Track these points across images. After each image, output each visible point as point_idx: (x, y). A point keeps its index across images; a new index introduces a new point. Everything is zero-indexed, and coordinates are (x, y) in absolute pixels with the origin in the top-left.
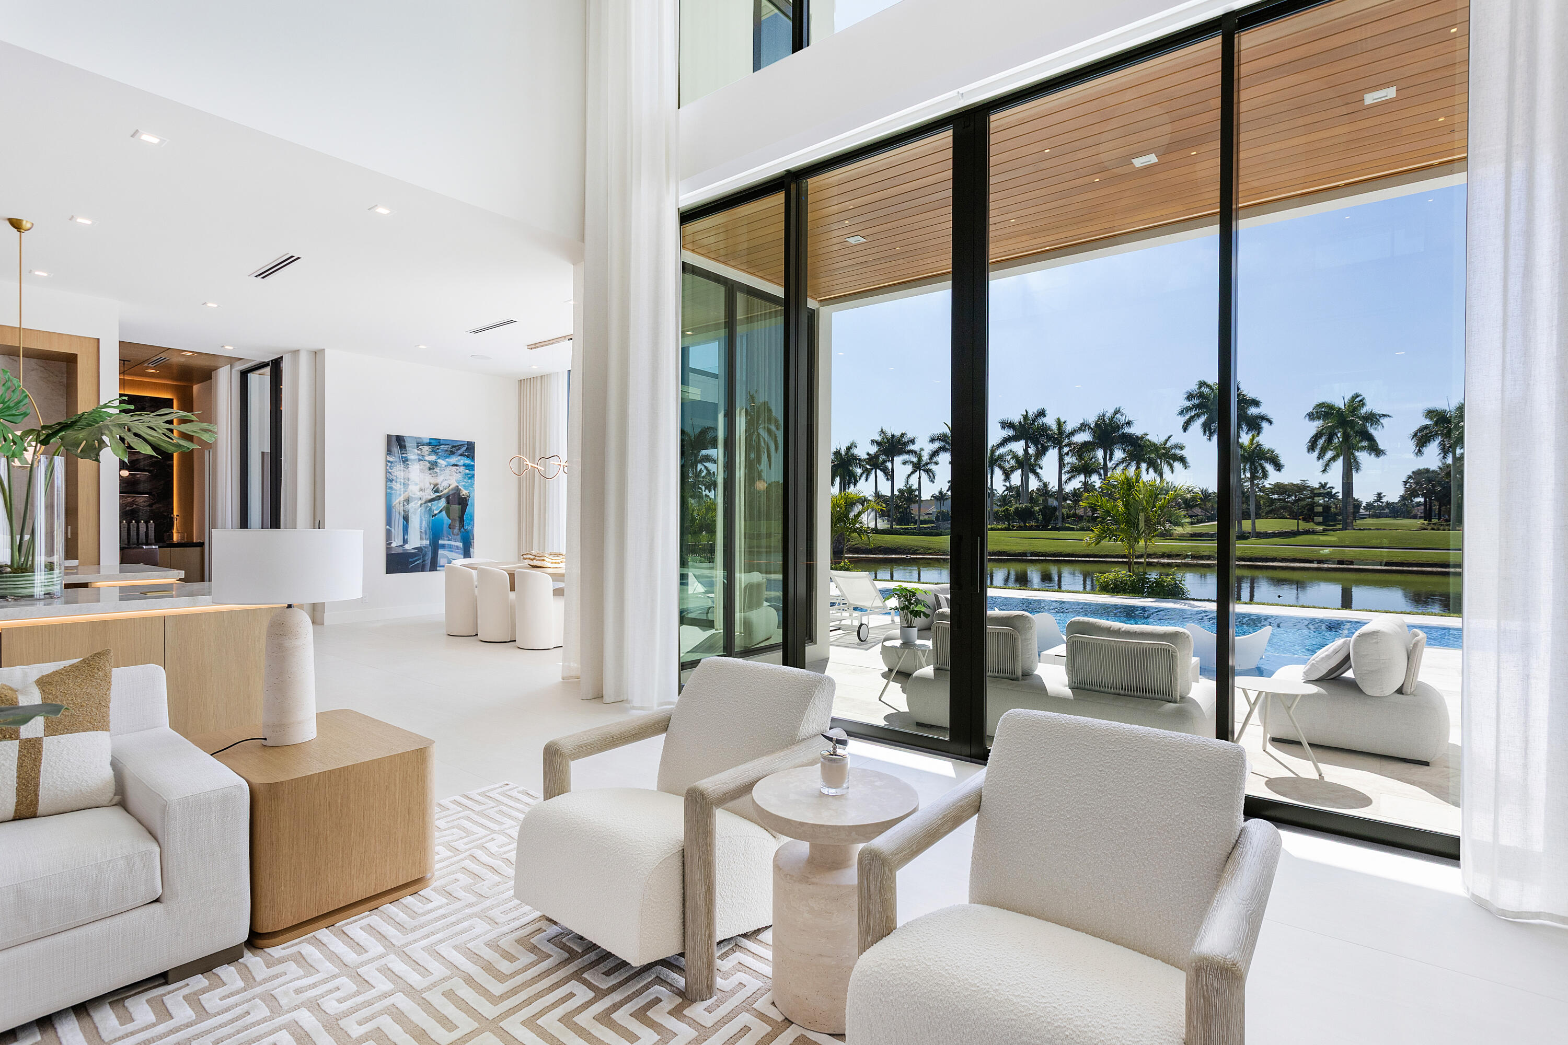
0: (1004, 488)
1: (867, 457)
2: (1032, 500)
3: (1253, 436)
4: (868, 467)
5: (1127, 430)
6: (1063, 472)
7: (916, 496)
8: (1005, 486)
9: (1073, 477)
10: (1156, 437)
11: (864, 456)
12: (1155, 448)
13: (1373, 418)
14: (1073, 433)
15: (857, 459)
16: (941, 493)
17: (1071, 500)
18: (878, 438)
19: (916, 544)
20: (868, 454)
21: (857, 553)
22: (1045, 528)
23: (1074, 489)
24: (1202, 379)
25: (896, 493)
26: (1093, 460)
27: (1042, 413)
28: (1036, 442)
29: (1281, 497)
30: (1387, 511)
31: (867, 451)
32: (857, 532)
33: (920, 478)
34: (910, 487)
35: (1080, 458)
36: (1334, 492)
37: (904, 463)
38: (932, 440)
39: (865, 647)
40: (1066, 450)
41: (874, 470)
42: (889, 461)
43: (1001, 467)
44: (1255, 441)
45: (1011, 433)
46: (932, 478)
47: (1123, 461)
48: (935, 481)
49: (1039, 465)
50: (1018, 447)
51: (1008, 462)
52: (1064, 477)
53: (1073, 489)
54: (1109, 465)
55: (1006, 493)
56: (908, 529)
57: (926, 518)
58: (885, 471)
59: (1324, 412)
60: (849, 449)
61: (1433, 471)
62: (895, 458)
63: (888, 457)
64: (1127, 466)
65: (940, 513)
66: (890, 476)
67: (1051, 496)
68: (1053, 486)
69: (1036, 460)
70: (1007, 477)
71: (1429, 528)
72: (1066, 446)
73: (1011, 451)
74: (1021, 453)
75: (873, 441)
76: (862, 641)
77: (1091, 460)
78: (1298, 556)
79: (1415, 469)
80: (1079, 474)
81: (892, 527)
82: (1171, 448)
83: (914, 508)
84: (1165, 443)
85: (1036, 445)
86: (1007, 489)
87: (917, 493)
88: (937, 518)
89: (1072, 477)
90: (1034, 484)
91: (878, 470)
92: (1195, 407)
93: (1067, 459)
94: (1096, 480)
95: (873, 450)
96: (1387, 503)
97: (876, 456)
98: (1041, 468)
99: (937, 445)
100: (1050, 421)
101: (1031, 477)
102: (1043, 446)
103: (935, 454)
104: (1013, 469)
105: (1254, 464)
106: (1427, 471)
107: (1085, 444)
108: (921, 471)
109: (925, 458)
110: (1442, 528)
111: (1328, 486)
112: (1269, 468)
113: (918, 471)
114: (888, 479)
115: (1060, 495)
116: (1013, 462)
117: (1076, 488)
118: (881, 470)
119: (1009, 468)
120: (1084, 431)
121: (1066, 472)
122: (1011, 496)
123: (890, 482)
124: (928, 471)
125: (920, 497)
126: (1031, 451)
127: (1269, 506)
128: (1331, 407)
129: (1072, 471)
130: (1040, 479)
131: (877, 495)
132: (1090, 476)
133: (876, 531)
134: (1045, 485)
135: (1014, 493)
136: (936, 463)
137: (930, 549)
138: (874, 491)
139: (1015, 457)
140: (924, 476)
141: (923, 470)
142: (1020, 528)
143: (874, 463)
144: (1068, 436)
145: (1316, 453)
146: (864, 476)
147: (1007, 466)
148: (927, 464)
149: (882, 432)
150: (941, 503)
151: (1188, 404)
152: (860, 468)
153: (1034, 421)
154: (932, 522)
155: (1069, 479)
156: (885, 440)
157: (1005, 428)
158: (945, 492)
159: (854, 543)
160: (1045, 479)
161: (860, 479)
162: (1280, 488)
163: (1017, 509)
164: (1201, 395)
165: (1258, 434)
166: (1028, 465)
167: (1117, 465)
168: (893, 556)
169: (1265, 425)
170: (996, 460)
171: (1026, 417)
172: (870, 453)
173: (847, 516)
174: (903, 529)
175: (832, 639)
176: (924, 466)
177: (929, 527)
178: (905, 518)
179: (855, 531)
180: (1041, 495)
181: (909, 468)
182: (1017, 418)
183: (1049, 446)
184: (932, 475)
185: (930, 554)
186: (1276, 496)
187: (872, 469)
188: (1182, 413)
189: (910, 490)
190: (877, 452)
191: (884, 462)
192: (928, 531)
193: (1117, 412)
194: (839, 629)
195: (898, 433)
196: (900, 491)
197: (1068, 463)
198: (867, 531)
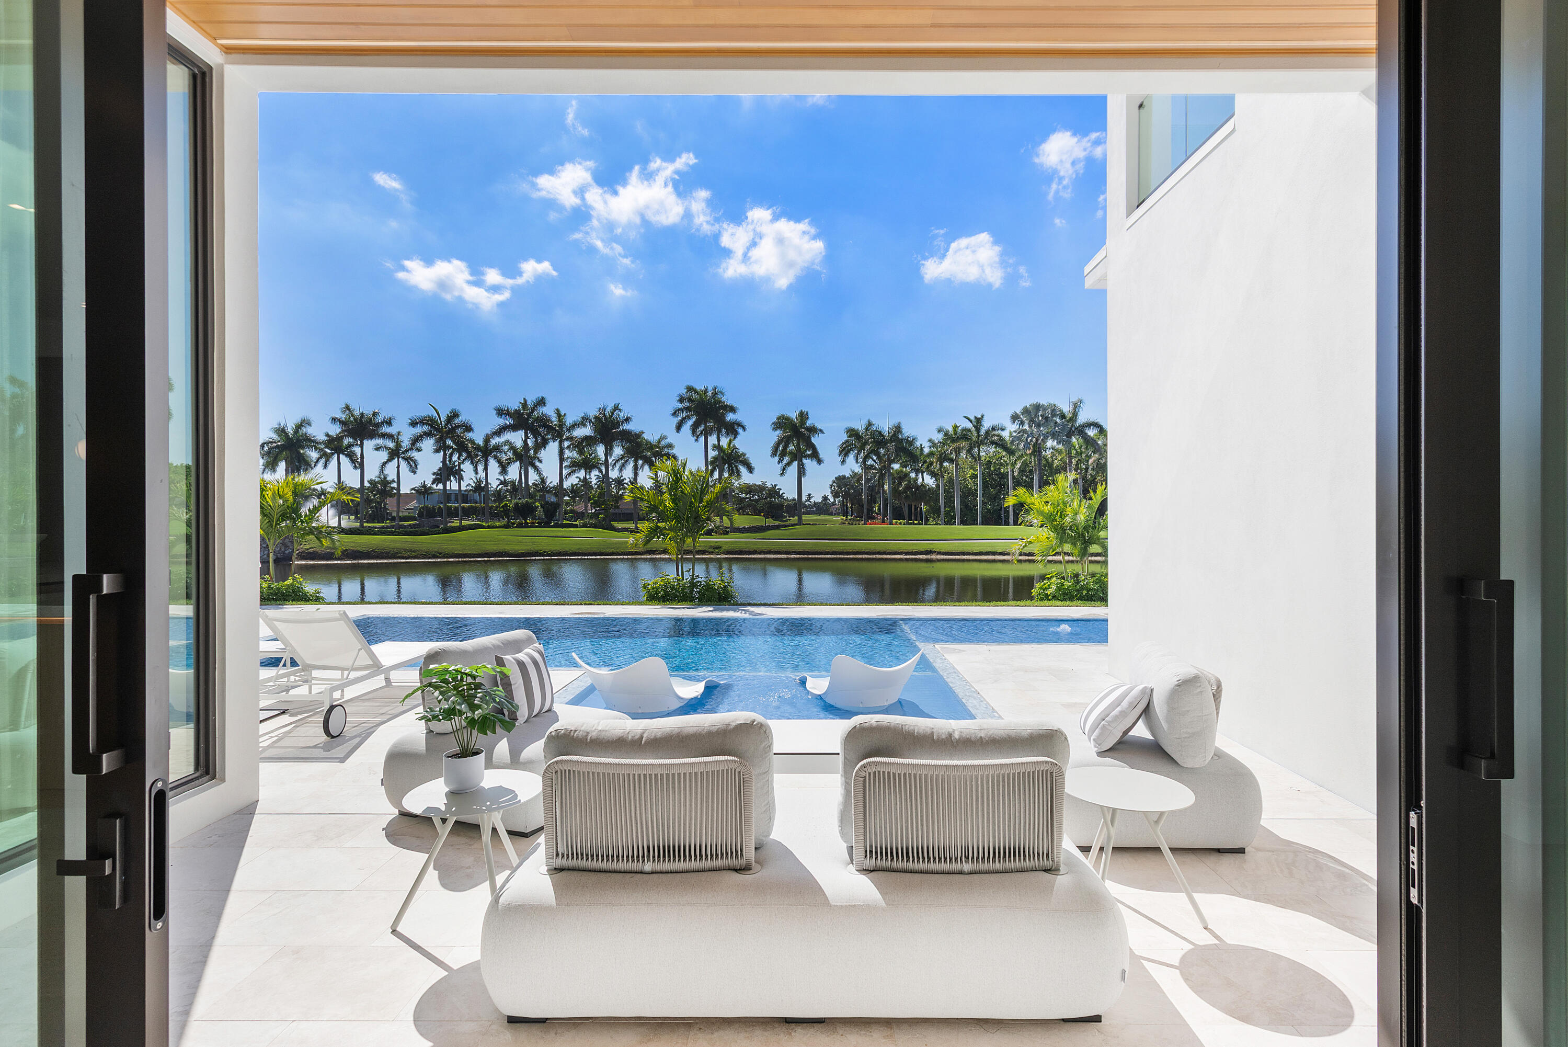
0: (498, 482)
1: (326, 438)
2: (531, 496)
3: (730, 440)
4: (329, 451)
5: (627, 427)
6: (564, 466)
7: (393, 488)
8: (499, 480)
9: (574, 472)
10: (651, 436)
11: (322, 437)
12: (650, 446)
13: (814, 430)
14: (574, 426)
15: (311, 441)
16: (424, 486)
17: (569, 497)
18: (343, 417)
19: (398, 545)
20: (327, 435)
21: (313, 559)
22: (547, 525)
23: (572, 484)
24: (690, 384)
25: (367, 484)
26: (593, 455)
27: (541, 402)
28: (536, 433)
29: (748, 496)
30: (814, 509)
31: (326, 431)
32: (313, 534)
33: (398, 467)
34: (385, 478)
35: (581, 452)
36: (781, 493)
37: (377, 449)
38: (414, 424)
39: (339, 751)
40: (566, 444)
41: (336, 455)
42: (357, 445)
43: (496, 457)
44: (732, 445)
45: (509, 421)
46: (413, 467)
47: (622, 457)
48: (418, 471)
49: (538, 458)
50: (517, 438)
51: (505, 453)
52: (565, 472)
53: (570, 485)
54: (610, 461)
55: (500, 486)
56: (382, 527)
57: (406, 514)
58: (351, 456)
59: (782, 423)
60: (299, 427)
61: (848, 478)
62: (365, 442)
63: (355, 439)
64: (625, 462)
65: (423, 508)
66: (359, 464)
67: (549, 492)
68: (553, 479)
69: (536, 452)
70: (504, 469)
71: (847, 523)
72: (567, 439)
73: (508, 441)
74: (519, 444)
75: (334, 420)
76: (333, 737)
77: (591, 455)
78: (773, 548)
79: (837, 476)
80: (580, 469)
81: (362, 525)
82: (663, 448)
83: (390, 504)
84: (659, 442)
85: (535, 437)
86: (501, 483)
87: (395, 485)
88: (421, 515)
89: (572, 472)
90: (533, 477)
91: (341, 456)
92: (688, 409)
93: (567, 453)
94: (594, 477)
95: (335, 430)
96: (815, 503)
97: (339, 438)
98: (540, 461)
99: (419, 430)
100: (548, 411)
101: (531, 470)
102: (543, 438)
103: (416, 439)
104: (510, 462)
105: (731, 466)
106: (844, 477)
107: (586, 438)
108: (400, 459)
109: (406, 444)
110: (854, 523)
111: (777, 488)
112: (743, 469)
113: (396, 459)
114: (355, 467)
115: (559, 490)
116: (510, 454)
117: (574, 483)
118: (346, 455)
119: (506, 460)
120: (585, 425)
121: (566, 466)
122: (507, 490)
123: (359, 471)
124: (408, 460)
125: (398, 489)
126: (530, 443)
127: (739, 504)
128: (788, 419)
129: (573, 466)
130: (540, 474)
131: (340, 486)
132: (590, 472)
133: (342, 531)
134: (543, 481)
135: (509, 488)
136: (419, 450)
137: (414, 551)
138: (337, 482)
139: (513, 448)
140: (403, 465)
141: (403, 458)
142: (520, 526)
143: (335, 446)
144: (569, 430)
145: (777, 459)
146: (322, 462)
147: (504, 458)
148: (407, 451)
149: (347, 408)
150: (424, 498)
151: (680, 406)
152: (316, 450)
153: (533, 410)
154: (413, 519)
155: (569, 474)
156: (352, 419)
157: (501, 415)
158: (429, 485)
159: (308, 547)
160: (545, 474)
161: (315, 465)
162: (749, 489)
163: (516, 504)
164: (690, 400)
165: (735, 438)
166: (526, 458)
167: (617, 461)
168: (365, 562)
169: (740, 430)
170: (492, 451)
171: (525, 405)
172: (330, 433)
173: (296, 510)
174: (376, 528)
175: (265, 742)
176: (403, 453)
177: (410, 525)
178: (379, 514)
179: (311, 532)
180: (539, 491)
181: (384, 456)
182: (515, 405)
183: (548, 439)
184: (413, 465)
185: (415, 557)
186: (744, 496)
187: (333, 454)
188: (674, 414)
189: (385, 482)
190: (340, 433)
191: (350, 446)
192: (409, 529)
193: (616, 408)
194: (284, 712)
195: (368, 411)
196: (371, 482)
197: (568, 458)
198: (330, 532)
